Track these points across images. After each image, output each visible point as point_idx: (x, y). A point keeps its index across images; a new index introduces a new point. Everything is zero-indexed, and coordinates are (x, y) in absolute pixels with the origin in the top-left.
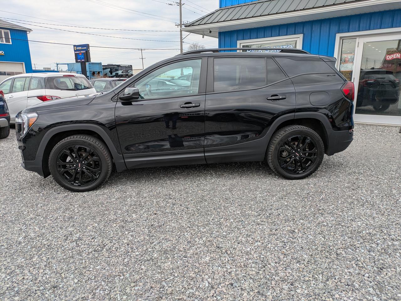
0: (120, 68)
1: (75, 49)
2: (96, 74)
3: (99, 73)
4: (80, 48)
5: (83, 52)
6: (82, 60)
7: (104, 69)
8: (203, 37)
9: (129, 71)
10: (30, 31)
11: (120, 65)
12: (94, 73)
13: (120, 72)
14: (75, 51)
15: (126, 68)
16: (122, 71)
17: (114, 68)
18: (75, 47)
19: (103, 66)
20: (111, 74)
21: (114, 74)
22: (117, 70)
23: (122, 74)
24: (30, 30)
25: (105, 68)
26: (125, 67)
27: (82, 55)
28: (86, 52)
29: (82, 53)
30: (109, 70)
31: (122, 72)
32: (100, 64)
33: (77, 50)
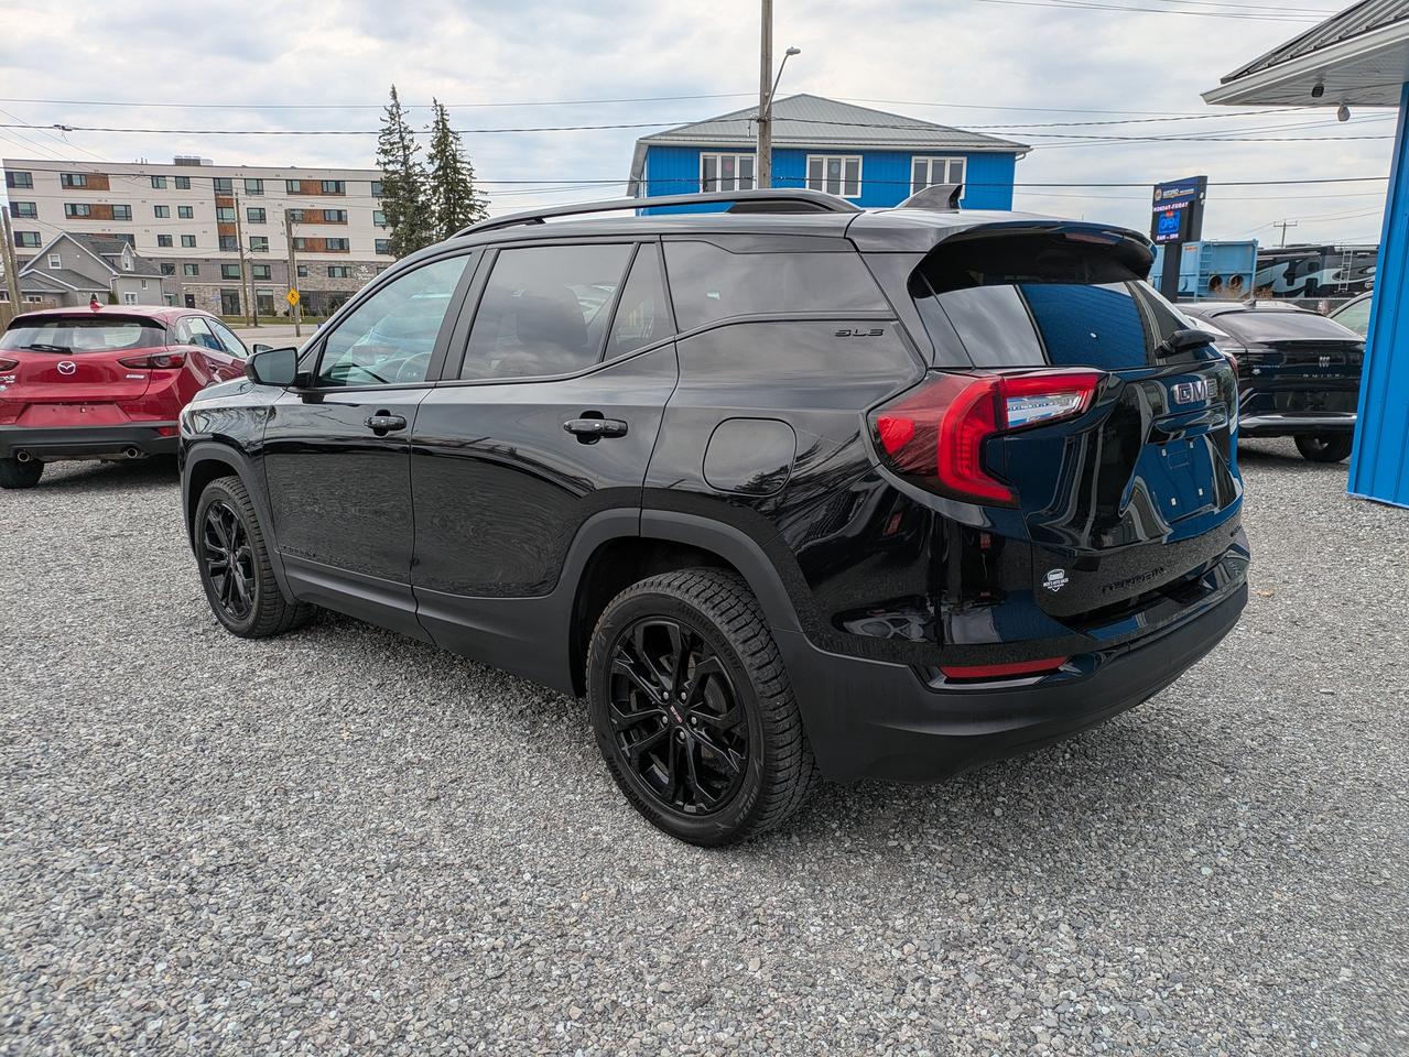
0: (1328, 258)
1: (1158, 198)
2: (1223, 284)
3: (1238, 279)
4: (1174, 192)
5: (1180, 205)
6: (1173, 236)
7: (1261, 266)
8: (1344, 115)
9: (1369, 271)
10: (1024, 153)
11: (1332, 247)
12: (1216, 281)
13: (1326, 277)
14: (1155, 204)
15: (1360, 257)
16: (1336, 271)
17: (1304, 258)
18: (1159, 191)
19: (1260, 254)
20: (1290, 283)
21: (1300, 282)
22: (1314, 267)
23: (1335, 282)
24: (1024, 149)
25: (1270, 259)
26: (1355, 252)
27: (1175, 216)
28: (1192, 204)
29: (1175, 210)
30: (1286, 266)
31: (1337, 276)
32: (1253, 244)
33: (1164, 202)
